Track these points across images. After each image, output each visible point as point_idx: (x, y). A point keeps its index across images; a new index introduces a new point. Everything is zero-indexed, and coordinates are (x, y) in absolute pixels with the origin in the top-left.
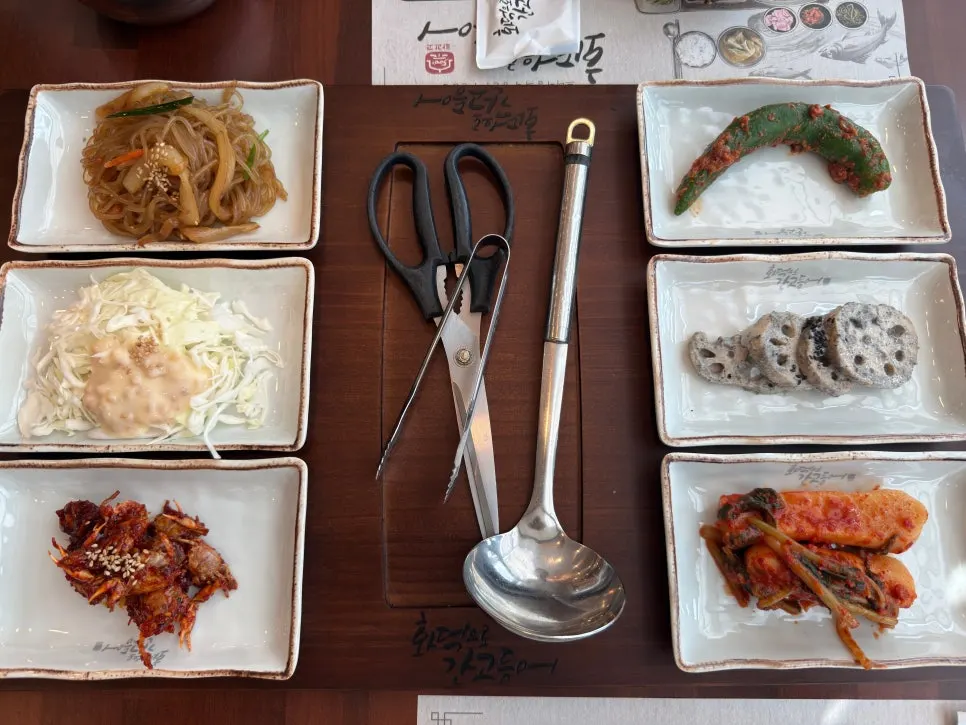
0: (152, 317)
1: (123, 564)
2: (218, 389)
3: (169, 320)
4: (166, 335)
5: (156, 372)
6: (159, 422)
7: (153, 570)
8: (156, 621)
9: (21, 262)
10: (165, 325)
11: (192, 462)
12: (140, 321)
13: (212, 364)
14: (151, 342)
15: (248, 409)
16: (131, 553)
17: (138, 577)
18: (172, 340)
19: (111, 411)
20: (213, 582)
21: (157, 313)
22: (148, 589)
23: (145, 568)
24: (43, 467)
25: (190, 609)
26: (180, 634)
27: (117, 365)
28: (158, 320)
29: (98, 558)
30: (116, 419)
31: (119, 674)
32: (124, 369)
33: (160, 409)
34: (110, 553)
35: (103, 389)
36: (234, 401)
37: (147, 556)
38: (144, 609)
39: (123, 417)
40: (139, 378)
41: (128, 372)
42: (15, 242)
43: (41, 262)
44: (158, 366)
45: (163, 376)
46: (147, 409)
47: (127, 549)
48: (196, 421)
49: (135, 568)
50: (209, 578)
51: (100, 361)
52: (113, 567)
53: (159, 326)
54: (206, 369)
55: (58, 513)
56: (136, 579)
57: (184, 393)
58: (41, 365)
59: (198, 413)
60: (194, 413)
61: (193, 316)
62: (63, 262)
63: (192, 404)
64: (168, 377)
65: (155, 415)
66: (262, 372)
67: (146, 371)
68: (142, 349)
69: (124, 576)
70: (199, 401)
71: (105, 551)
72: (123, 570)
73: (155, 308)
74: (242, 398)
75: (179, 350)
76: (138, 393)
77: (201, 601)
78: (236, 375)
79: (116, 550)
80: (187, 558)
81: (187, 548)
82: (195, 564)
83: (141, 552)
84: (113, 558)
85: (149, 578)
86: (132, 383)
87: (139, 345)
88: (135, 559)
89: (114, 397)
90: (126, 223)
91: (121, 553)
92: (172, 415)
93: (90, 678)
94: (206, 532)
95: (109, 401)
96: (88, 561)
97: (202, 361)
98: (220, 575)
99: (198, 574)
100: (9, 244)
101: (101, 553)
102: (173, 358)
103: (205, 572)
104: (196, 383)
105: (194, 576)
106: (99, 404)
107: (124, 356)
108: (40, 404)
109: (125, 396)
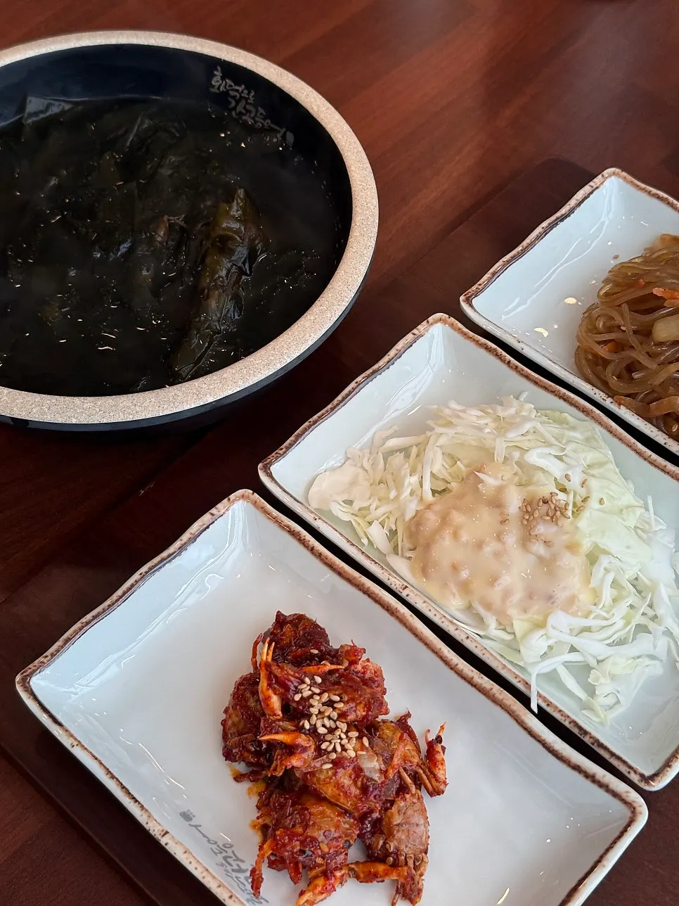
0: (583, 484)
1: (331, 731)
2: (588, 629)
3: (601, 502)
4: (586, 514)
5: (539, 548)
6: (488, 607)
7: (358, 771)
8: (302, 843)
9: (460, 325)
10: (593, 503)
11: (496, 689)
12: (567, 477)
13: (607, 594)
14: (562, 510)
15: (605, 687)
16: (351, 726)
17: (337, 764)
18: (587, 527)
19: (446, 550)
20: (395, 865)
21: (593, 483)
22: (329, 791)
23: (352, 760)
24: (312, 550)
25: (338, 874)
26: (302, 893)
27: (497, 503)
28: (589, 491)
29: (311, 697)
30: (446, 563)
31: (200, 869)
32: (502, 514)
33: (507, 594)
34: (330, 703)
35: (457, 517)
36: (593, 663)
37: (363, 747)
38: (301, 813)
39: (455, 568)
40: (512, 539)
41: (503, 522)
42: (469, 301)
43: (483, 340)
44: (547, 543)
45: (541, 559)
46: (493, 580)
47: (351, 717)
48: (537, 644)
49: (344, 749)
50: (397, 853)
51: (480, 486)
52: (319, 724)
53: (585, 500)
54: (596, 594)
55: (279, 615)
56: (333, 762)
57: (550, 598)
58: (393, 443)
59: (548, 638)
60: (542, 632)
61: (632, 522)
62: (508, 357)
63: (551, 621)
64: (548, 565)
65: (495, 594)
66: (652, 657)
67: (527, 537)
68: (545, 507)
69: (324, 746)
70: (561, 622)
71: (326, 696)
72: (329, 737)
73: (593, 476)
74: (608, 666)
75: (586, 545)
76: (497, 555)
77: (358, 877)
78: (622, 634)
79: (341, 705)
80: (392, 803)
81: (402, 789)
82: (397, 820)
83: (359, 738)
84: (329, 711)
85: (345, 778)
86: (499, 537)
87: (545, 502)
88: (349, 739)
89: (465, 537)
90: (610, 368)
91: (342, 715)
92: (513, 612)
93: (163, 841)
94: (435, 792)
95: (456, 535)
96: (297, 691)
97: (603, 580)
98: (411, 863)
99: (390, 835)
100: (462, 298)
101: (319, 694)
102: (572, 547)
103: (400, 841)
104: (572, 600)
105: (382, 833)
106: (438, 531)
107: (514, 501)
108: (353, 483)
109: (479, 545)
